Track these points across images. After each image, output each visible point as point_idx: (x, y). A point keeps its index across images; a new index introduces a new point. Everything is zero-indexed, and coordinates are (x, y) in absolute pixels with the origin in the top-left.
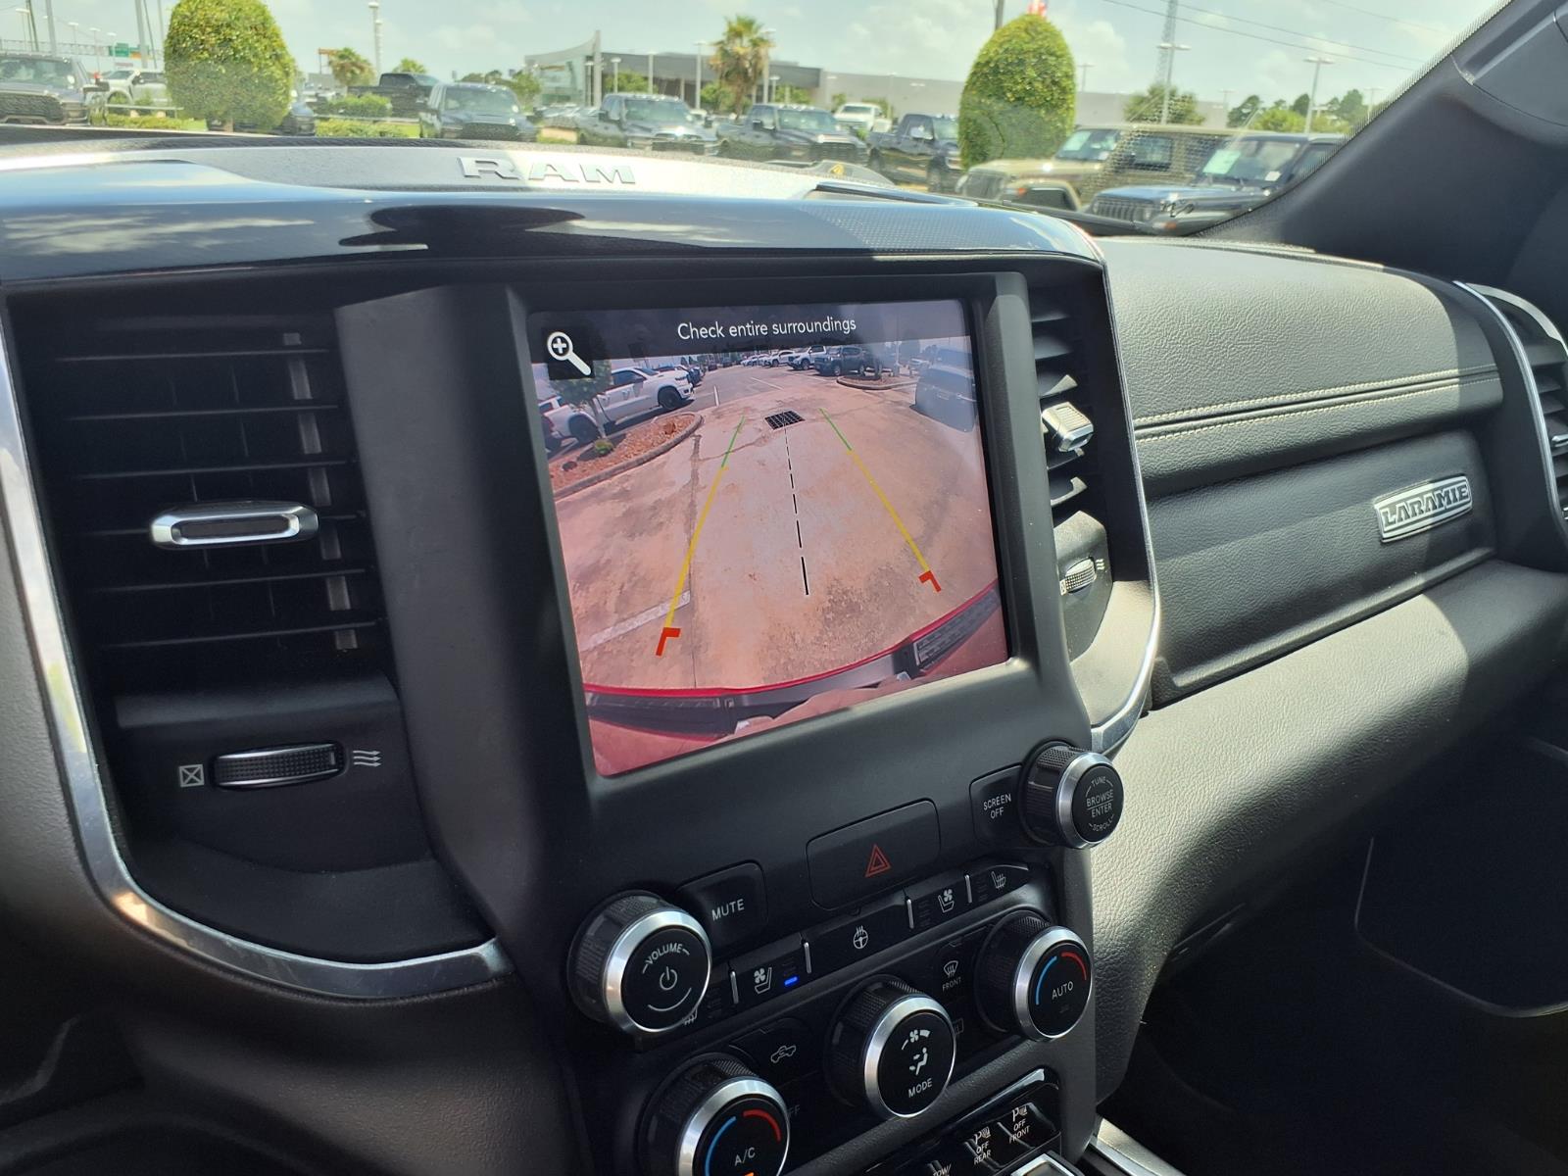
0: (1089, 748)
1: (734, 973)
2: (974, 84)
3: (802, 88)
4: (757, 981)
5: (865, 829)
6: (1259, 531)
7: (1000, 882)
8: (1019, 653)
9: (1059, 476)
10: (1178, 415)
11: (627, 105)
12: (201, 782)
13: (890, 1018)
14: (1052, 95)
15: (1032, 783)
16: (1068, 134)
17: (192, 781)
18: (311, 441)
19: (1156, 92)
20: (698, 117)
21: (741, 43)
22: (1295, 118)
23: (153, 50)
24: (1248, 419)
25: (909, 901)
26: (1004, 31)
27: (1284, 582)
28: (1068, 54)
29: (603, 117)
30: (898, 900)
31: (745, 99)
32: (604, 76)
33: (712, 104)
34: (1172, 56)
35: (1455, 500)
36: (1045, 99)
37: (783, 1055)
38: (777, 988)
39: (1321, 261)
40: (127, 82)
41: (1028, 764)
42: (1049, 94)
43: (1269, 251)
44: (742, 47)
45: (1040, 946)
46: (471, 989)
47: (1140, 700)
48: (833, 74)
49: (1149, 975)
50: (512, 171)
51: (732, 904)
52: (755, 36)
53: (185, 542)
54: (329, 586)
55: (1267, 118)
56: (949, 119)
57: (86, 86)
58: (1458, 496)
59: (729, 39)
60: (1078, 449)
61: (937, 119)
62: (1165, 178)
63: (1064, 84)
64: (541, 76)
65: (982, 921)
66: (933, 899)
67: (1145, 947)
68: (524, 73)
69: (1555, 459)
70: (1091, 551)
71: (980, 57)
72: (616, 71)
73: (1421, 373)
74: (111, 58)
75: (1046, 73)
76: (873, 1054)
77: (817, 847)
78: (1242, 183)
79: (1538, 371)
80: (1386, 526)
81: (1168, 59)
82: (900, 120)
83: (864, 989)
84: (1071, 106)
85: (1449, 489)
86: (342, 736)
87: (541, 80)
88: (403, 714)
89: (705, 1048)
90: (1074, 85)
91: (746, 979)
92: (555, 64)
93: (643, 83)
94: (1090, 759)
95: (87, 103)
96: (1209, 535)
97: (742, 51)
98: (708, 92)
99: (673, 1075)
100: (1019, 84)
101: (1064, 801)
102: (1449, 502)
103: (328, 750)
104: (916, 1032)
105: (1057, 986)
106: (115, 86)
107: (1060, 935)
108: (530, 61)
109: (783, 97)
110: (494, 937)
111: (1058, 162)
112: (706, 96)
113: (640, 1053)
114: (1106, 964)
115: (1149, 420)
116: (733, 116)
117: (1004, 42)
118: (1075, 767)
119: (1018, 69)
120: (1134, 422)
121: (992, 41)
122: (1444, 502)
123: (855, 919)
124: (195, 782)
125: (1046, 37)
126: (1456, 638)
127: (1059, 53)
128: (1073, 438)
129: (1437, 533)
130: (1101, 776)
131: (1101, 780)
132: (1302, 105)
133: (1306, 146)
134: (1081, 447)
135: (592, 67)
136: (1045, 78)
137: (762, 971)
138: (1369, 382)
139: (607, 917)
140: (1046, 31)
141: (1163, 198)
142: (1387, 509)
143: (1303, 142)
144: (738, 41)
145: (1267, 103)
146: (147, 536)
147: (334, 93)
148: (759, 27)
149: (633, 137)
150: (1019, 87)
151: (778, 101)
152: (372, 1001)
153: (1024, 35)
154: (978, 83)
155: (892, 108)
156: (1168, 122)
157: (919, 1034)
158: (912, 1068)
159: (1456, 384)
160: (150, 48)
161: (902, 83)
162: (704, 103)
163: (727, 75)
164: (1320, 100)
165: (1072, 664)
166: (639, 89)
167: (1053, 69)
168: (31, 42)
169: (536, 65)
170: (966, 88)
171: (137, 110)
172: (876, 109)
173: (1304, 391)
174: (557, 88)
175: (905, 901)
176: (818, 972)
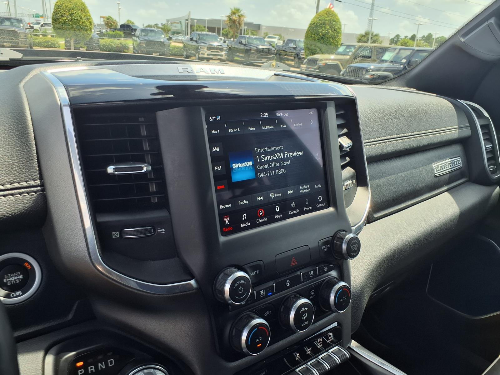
0: (351, 232)
1: (255, 291)
2: (309, 30)
3: (254, 31)
4: (261, 293)
5: (290, 253)
6: (399, 173)
7: (326, 269)
8: (332, 206)
9: (343, 157)
10: (376, 140)
11: (199, 36)
12: (118, 236)
13: (297, 304)
14: (334, 34)
15: (335, 242)
16: (339, 46)
17: (116, 236)
18: (146, 146)
19: (367, 34)
20: (221, 39)
21: (235, 16)
22: (411, 42)
23: (47, 16)
24: (396, 140)
25: (301, 274)
26: (319, 13)
27: (406, 187)
28: (339, 21)
29: (191, 39)
30: (298, 273)
31: (236, 34)
32: (191, 26)
33: (226, 35)
34: (372, 22)
35: (457, 164)
36: (332, 35)
37: (268, 314)
38: (266, 296)
39: (418, 93)
40: (39, 26)
41: (334, 237)
42: (333, 33)
43: (402, 90)
44: (235, 17)
45: (337, 287)
46: (189, 292)
47: (365, 220)
48: (264, 26)
49: (366, 299)
50: (192, 71)
51: (256, 271)
52: (240, 14)
53: (116, 173)
54: (150, 185)
55: (402, 41)
56: (301, 41)
57: (26, 27)
58: (457, 163)
59: (231, 15)
60: (348, 149)
61: (297, 41)
62: (369, 60)
63: (338, 31)
64: (171, 26)
65: (321, 280)
66: (308, 273)
67: (365, 290)
68: (166, 25)
69: (486, 152)
70: (351, 178)
71: (311, 22)
72: (195, 24)
73: (447, 127)
74: (34, 18)
75: (332, 27)
76: (292, 314)
77: (278, 257)
78: (394, 63)
79: (482, 126)
80: (436, 172)
81: (371, 23)
82: (285, 42)
83: (289, 297)
84: (340, 37)
85: (455, 161)
86: (155, 224)
87: (171, 27)
88: (171, 219)
89: (247, 311)
90: (341, 31)
91: (258, 293)
92: (175, 22)
93: (204, 28)
94: (351, 235)
95: (26, 33)
96: (384, 174)
97: (235, 19)
98: (224, 31)
99: (239, 318)
100: (324, 30)
101: (344, 247)
102: (455, 165)
103: (151, 228)
104: (304, 308)
105: (342, 298)
106: (35, 27)
107: (342, 284)
108: (168, 21)
109: (248, 33)
110: (194, 278)
111: (336, 55)
112: (224, 33)
113: (230, 311)
114: (354, 294)
115: (368, 141)
116: (232, 39)
117: (319, 17)
118: (347, 238)
119: (323, 26)
120: (364, 141)
121: (315, 17)
122: (453, 165)
123: (287, 278)
124: (117, 236)
125: (333, 16)
126: (456, 204)
127: (336, 21)
128: (347, 146)
129: (451, 174)
130: (355, 240)
131: (355, 241)
132: (413, 38)
133: (414, 51)
134: (349, 149)
135: (188, 23)
136: (332, 29)
137: (262, 291)
138: (431, 130)
139: (224, 273)
140: (333, 14)
141: (369, 67)
142: (436, 167)
143: (413, 50)
144: (234, 15)
145: (402, 37)
146: (106, 171)
147: (105, 30)
148: (241, 11)
149: (201, 46)
150: (324, 31)
151: (247, 34)
152: (163, 295)
153: (325, 15)
154: (311, 30)
155: (283, 37)
156: (371, 43)
157: (305, 309)
158: (303, 318)
159: (457, 130)
160: (46, 15)
161: (286, 30)
162: (223, 35)
163: (230, 26)
164: (419, 36)
165: (346, 209)
166: (203, 30)
167: (335, 26)
168: (8, 13)
169: (170, 22)
170: (307, 31)
171: (42, 35)
172: (278, 38)
173: (412, 132)
174: (176, 30)
175: (301, 273)
176: (277, 292)
